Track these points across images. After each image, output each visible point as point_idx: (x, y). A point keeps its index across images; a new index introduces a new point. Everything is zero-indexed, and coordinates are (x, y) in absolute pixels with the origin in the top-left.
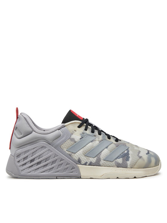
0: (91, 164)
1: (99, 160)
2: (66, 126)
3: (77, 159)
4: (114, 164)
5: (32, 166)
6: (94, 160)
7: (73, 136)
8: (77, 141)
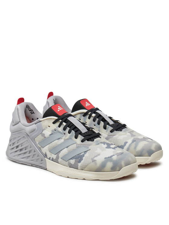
0: (52, 160)
1: (58, 157)
2: (41, 121)
3: (44, 153)
4: (67, 164)
5: (17, 151)
6: (54, 157)
7: (44, 132)
8: (46, 136)
